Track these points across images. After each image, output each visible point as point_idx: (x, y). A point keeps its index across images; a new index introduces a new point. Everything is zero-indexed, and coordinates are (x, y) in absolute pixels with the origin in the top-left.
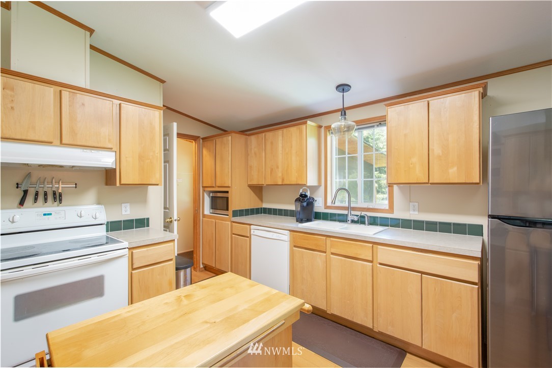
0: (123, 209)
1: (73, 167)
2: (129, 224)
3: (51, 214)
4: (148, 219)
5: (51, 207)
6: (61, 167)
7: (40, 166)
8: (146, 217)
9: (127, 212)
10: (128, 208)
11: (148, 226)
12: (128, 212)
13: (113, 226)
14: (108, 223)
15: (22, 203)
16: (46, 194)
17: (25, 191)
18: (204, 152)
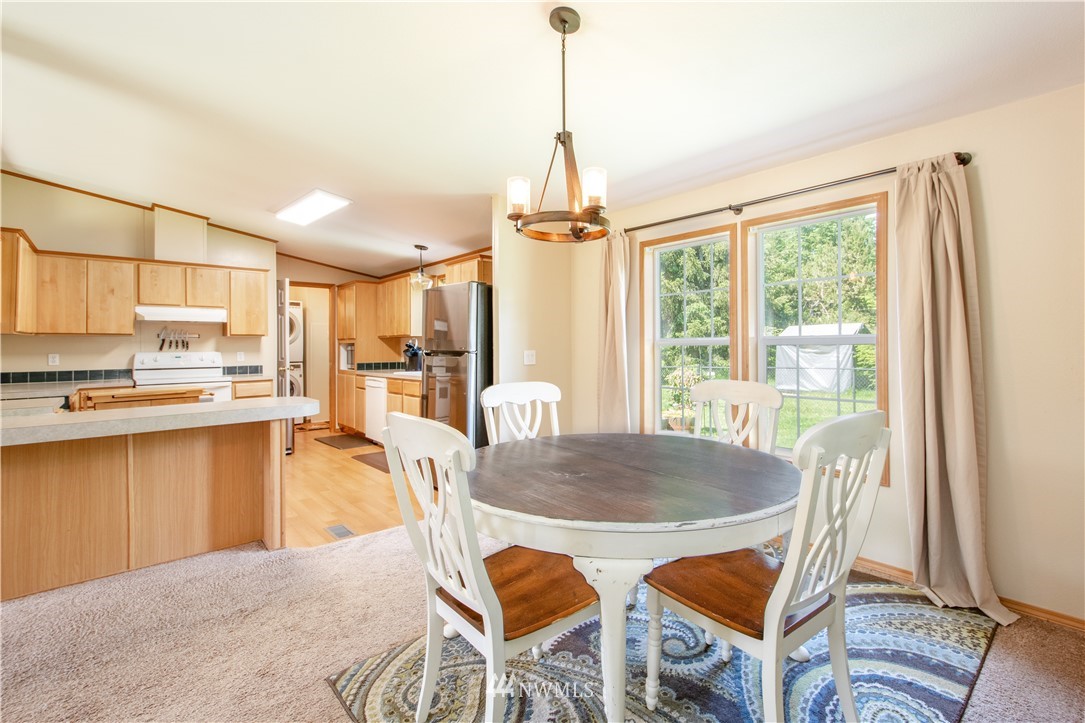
0: (238, 357)
2: (243, 370)
3: (179, 357)
4: (261, 367)
5: (181, 352)
8: (259, 364)
9: (241, 359)
10: (243, 356)
11: (261, 372)
12: (243, 360)
13: (230, 371)
14: (224, 368)
15: (161, 348)
16: (177, 343)
17: (163, 340)
18: (338, 301)
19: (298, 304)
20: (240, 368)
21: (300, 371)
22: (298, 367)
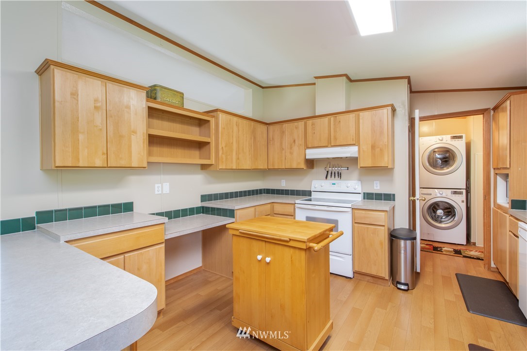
0: (375, 185)
1: (347, 157)
2: (378, 197)
3: (335, 184)
4: (394, 195)
5: (337, 181)
6: (341, 158)
7: (333, 158)
8: (392, 193)
10: (378, 185)
11: (394, 200)
12: (378, 188)
13: (368, 196)
14: (364, 193)
15: (326, 178)
16: (335, 173)
17: (328, 172)
18: (493, 125)
19: (461, 137)
20: (376, 194)
21: (463, 197)
22: (461, 193)
